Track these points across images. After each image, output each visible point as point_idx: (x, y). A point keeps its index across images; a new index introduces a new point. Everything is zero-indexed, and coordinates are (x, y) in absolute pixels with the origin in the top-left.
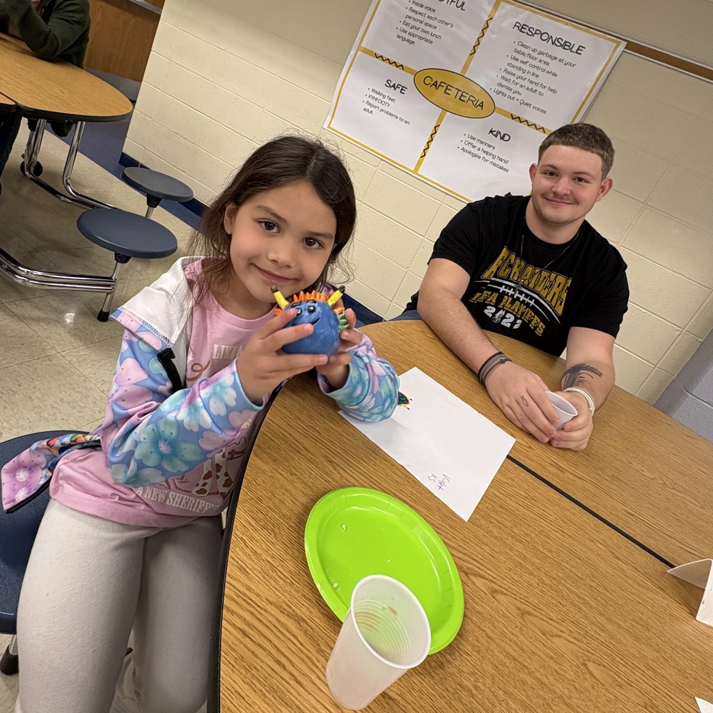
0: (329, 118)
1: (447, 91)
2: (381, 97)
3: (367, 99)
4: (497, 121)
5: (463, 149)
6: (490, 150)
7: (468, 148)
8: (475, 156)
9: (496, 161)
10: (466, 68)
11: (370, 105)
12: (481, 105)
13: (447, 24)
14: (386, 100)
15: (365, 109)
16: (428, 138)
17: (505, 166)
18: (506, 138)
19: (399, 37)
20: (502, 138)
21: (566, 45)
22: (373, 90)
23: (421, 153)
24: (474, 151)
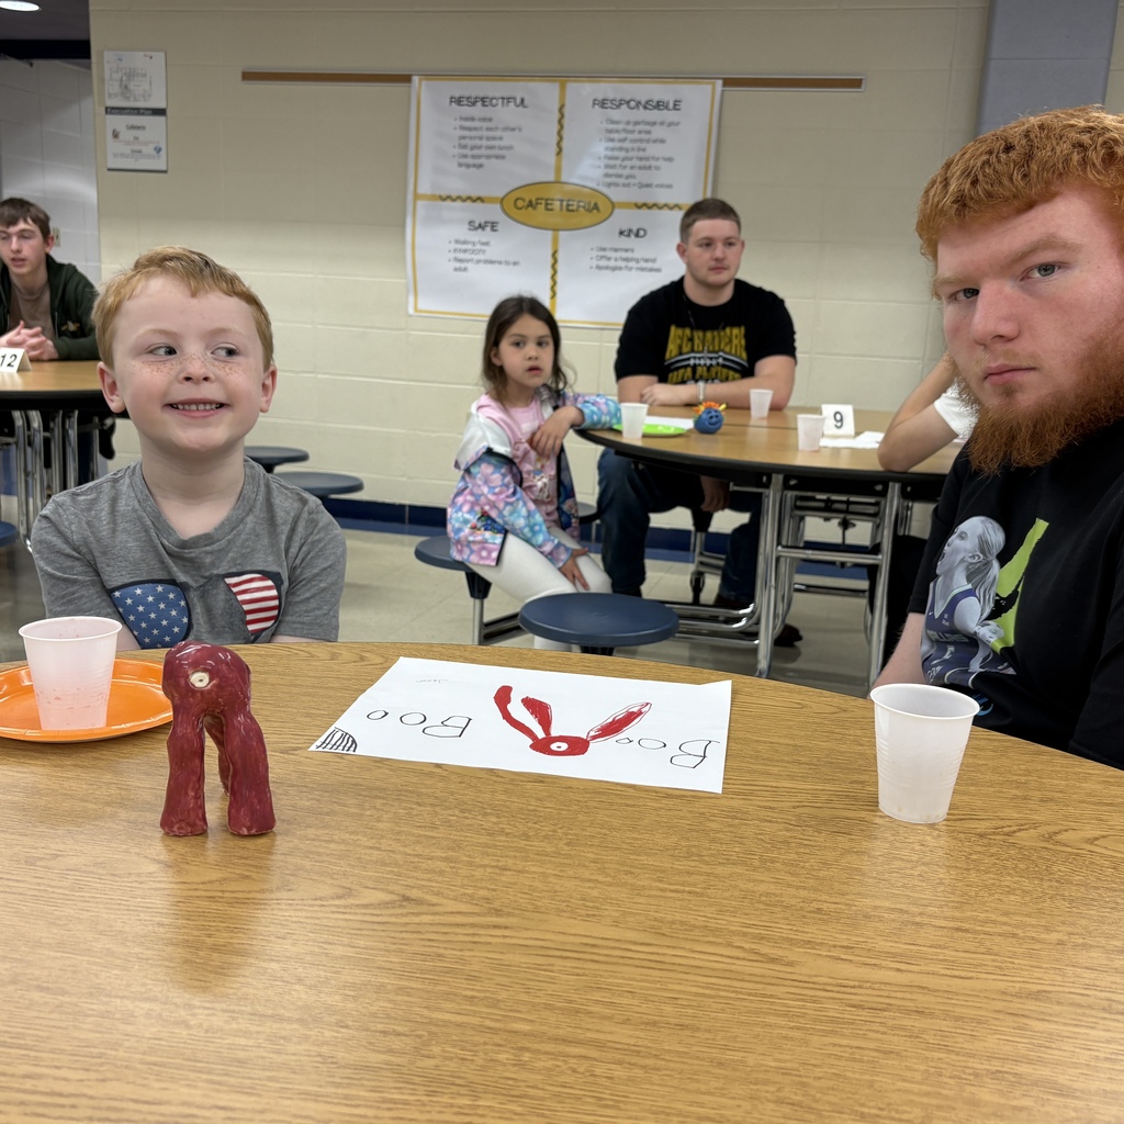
0: (411, 299)
1: (549, 207)
4: (622, 219)
6: (629, 255)
7: (603, 263)
8: (615, 269)
9: (643, 264)
10: (558, 170)
11: (460, 261)
12: (596, 207)
13: (513, 130)
14: (478, 247)
16: (549, 272)
17: (656, 266)
18: (642, 233)
19: (460, 165)
20: (637, 235)
21: (659, 105)
22: (457, 242)
24: (612, 263)
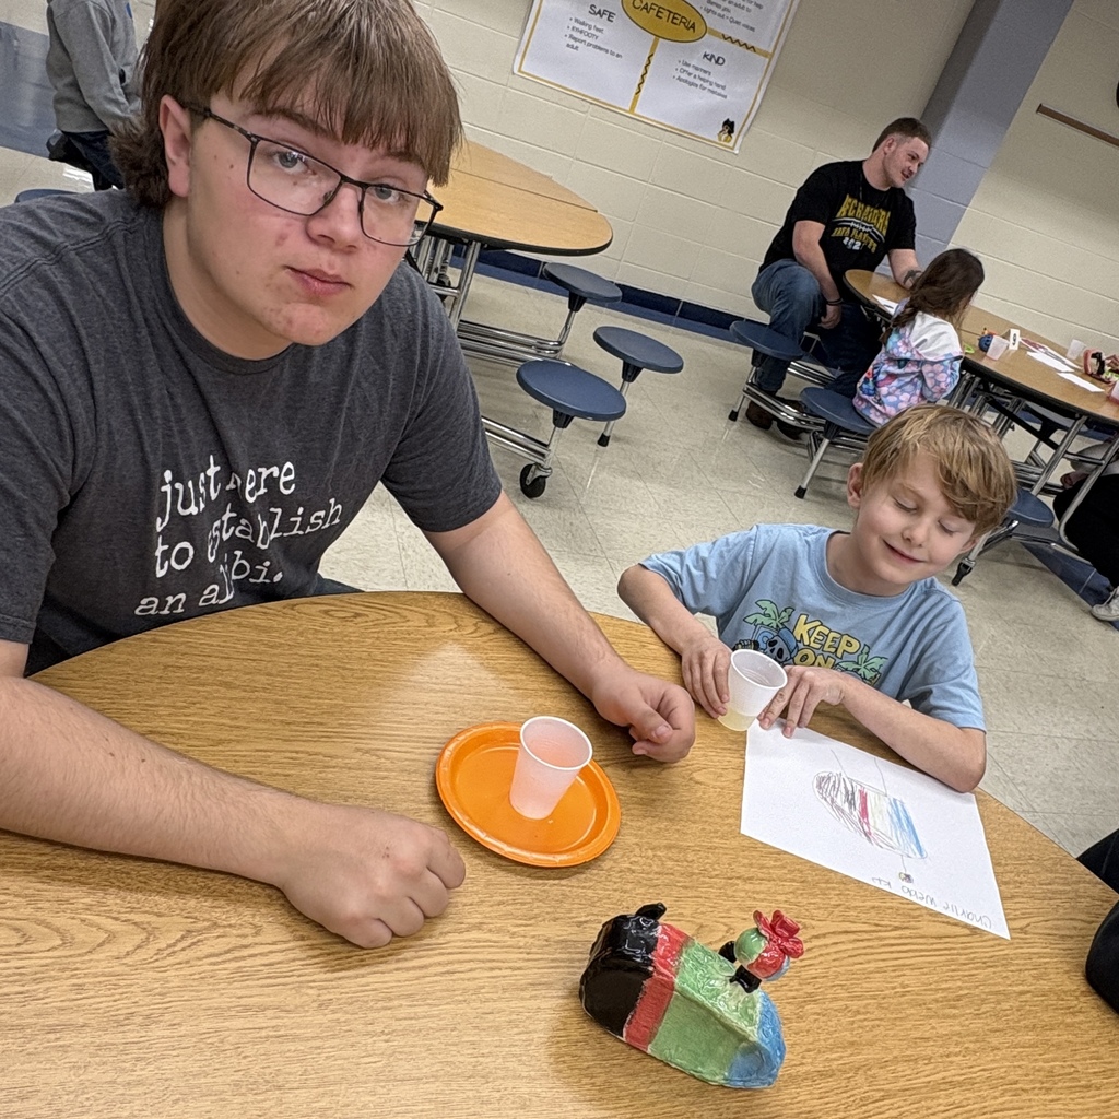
1: (660, 14)
2: (586, 29)
3: (570, 32)
5: (679, 78)
6: (706, 76)
7: (684, 76)
8: (691, 84)
9: (714, 88)
11: (575, 39)
12: (693, 27)
14: (593, 31)
15: (568, 45)
16: (642, 71)
17: (723, 92)
18: (721, 61)
20: (717, 62)
22: (576, 20)
23: (635, 89)
24: (691, 79)
